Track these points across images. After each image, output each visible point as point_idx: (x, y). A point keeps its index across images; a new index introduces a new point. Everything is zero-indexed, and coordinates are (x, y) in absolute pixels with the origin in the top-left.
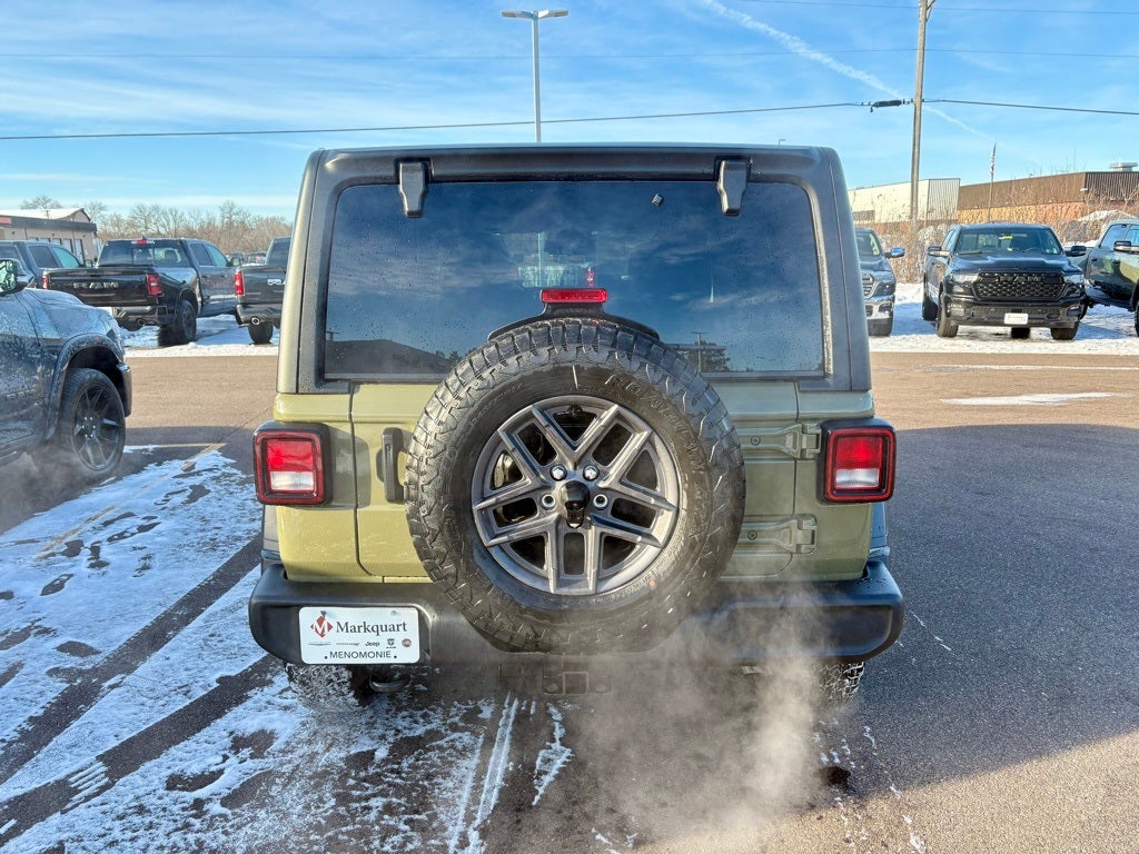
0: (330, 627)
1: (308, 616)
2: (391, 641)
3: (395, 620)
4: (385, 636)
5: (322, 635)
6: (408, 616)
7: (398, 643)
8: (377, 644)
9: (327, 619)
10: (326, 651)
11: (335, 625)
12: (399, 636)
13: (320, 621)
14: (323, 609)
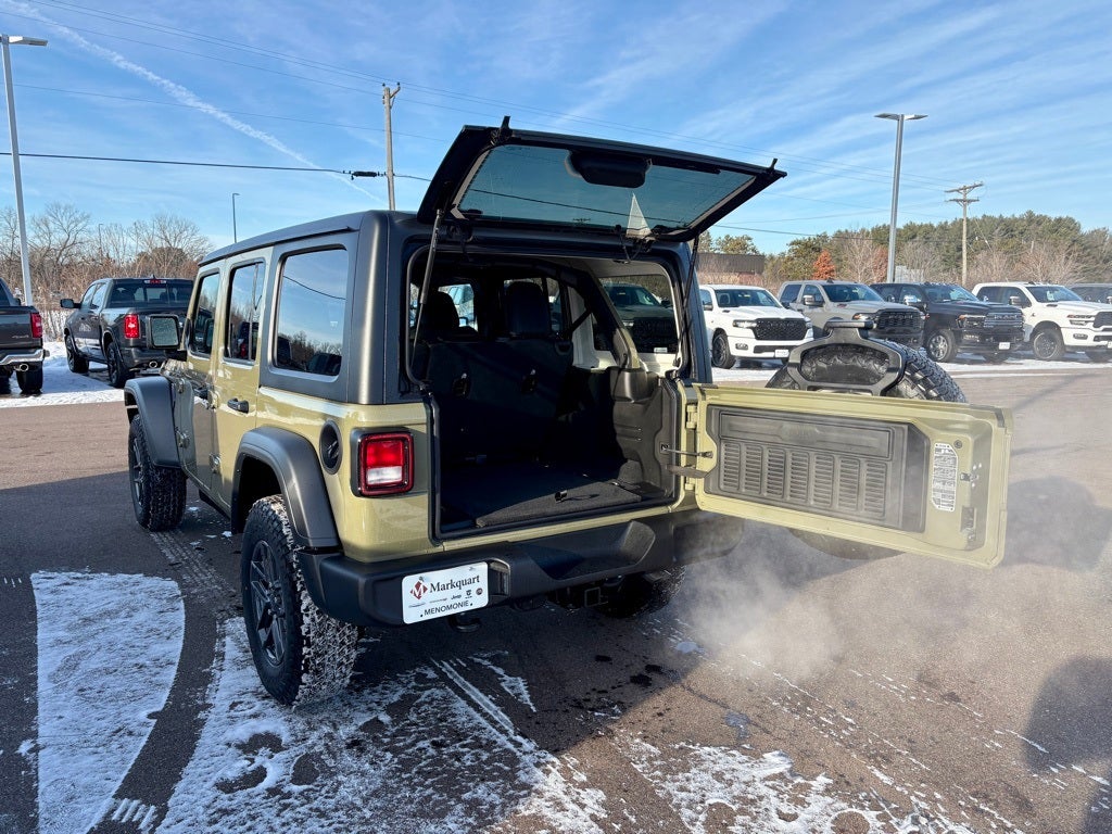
0: (425, 589)
1: (409, 583)
2: (469, 592)
3: (472, 575)
4: (465, 588)
5: (419, 597)
6: (481, 569)
7: (474, 593)
8: (459, 597)
9: (423, 584)
10: (421, 610)
11: (429, 587)
12: (474, 587)
13: (418, 586)
14: (419, 575)
